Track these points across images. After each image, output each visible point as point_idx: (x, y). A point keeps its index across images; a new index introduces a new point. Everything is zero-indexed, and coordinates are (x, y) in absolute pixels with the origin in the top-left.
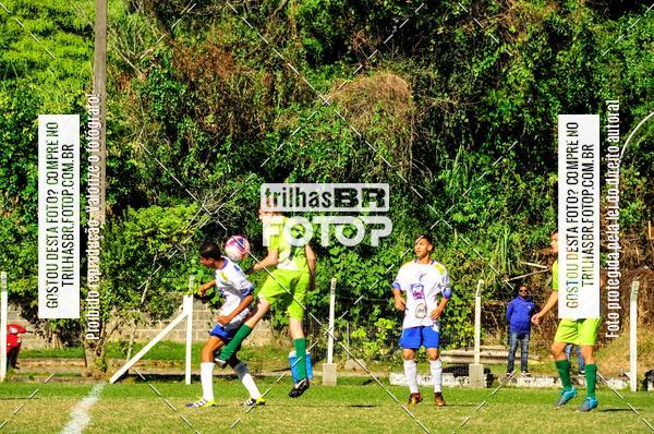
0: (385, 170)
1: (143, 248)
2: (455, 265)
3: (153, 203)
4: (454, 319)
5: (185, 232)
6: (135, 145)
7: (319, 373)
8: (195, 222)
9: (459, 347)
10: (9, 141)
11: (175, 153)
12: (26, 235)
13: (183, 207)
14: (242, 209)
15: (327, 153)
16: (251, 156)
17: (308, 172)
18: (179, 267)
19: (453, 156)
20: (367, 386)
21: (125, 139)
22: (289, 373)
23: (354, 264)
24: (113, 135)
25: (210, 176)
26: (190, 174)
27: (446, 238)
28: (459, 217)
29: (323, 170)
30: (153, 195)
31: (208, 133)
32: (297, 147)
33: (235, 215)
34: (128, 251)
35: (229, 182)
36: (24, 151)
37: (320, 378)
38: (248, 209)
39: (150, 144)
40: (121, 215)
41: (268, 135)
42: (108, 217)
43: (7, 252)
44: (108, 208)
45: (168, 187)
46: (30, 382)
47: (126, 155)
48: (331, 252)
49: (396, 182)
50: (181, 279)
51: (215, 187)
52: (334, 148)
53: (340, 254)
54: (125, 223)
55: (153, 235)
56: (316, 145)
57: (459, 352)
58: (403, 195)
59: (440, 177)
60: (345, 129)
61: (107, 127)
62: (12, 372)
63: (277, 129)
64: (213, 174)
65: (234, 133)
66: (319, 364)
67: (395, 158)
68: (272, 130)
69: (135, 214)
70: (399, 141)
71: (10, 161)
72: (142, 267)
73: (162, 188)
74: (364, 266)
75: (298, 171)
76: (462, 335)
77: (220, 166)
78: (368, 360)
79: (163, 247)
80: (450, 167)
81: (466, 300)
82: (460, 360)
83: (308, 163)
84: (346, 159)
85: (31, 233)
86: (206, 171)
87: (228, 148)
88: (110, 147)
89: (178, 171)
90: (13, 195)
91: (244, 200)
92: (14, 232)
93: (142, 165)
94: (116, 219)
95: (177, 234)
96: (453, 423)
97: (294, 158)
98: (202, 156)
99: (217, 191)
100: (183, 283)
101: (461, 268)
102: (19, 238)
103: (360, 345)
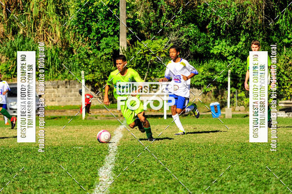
0: (252, 20)
1: (144, 59)
2: (285, 62)
3: (148, 39)
4: (285, 87)
5: (162, 51)
6: (139, 13)
7: (224, 113)
8: (166, 46)
9: (287, 99)
10: (83, 13)
11: (157, 16)
12: (92, 54)
13: (161, 40)
14: (188, 40)
15: (225, 13)
16: (191, 16)
17: (217, 22)
18: (160, 67)
19: (283, 13)
20: (246, 118)
21: (134, 10)
22: (210, 113)
23: (238, 63)
24: (130, 8)
25: (173, 26)
26: (164, 25)
27: (281, 50)
28: (286, 41)
29: (223, 21)
30: (148, 35)
31: (172, 6)
32: (211, 11)
33: (184, 43)
34: (137, 60)
35: (181, 28)
36: (90, 17)
37: (225, 115)
38: (191, 40)
39: (146, 12)
40: (134, 44)
41: (198, 7)
42: (128, 45)
43: (84, 62)
44: (128, 41)
45: (154, 31)
46: (96, 119)
47: (135, 17)
48: (228, 58)
49: (257, 26)
50: (161, 72)
51: (175, 31)
52: (228, 11)
53: (232, 59)
54: (136, 48)
55: (148, 52)
56: (220, 10)
57: (287, 102)
58: (260, 31)
59: (277, 23)
60: (233, 3)
61: (127, 5)
62: (88, 115)
63: (202, 4)
64: (174, 25)
65: (183, 6)
66: (223, 109)
67: (256, 15)
68: (200, 4)
69: (140, 44)
70: (258, 7)
71: (84, 22)
72: (144, 67)
73: (151, 31)
74: (243, 64)
75: (213, 22)
76: (289, 94)
77: (177, 21)
78: (246, 106)
79: (153, 58)
80: (282, 18)
81: (290, 78)
82: (288, 105)
83: (217, 18)
84: (234, 16)
85: (94, 54)
86: (171, 23)
87: (181, 13)
88: (128, 13)
89: (158, 23)
90: (86, 37)
91: (188, 36)
92: (87, 53)
93: (142, 22)
94: (132, 46)
95: (159, 52)
96: (285, 133)
97: (210, 16)
98: (169, 17)
99: (176, 33)
100: (162, 74)
101: (287, 64)
102: (89, 56)
103: (242, 100)
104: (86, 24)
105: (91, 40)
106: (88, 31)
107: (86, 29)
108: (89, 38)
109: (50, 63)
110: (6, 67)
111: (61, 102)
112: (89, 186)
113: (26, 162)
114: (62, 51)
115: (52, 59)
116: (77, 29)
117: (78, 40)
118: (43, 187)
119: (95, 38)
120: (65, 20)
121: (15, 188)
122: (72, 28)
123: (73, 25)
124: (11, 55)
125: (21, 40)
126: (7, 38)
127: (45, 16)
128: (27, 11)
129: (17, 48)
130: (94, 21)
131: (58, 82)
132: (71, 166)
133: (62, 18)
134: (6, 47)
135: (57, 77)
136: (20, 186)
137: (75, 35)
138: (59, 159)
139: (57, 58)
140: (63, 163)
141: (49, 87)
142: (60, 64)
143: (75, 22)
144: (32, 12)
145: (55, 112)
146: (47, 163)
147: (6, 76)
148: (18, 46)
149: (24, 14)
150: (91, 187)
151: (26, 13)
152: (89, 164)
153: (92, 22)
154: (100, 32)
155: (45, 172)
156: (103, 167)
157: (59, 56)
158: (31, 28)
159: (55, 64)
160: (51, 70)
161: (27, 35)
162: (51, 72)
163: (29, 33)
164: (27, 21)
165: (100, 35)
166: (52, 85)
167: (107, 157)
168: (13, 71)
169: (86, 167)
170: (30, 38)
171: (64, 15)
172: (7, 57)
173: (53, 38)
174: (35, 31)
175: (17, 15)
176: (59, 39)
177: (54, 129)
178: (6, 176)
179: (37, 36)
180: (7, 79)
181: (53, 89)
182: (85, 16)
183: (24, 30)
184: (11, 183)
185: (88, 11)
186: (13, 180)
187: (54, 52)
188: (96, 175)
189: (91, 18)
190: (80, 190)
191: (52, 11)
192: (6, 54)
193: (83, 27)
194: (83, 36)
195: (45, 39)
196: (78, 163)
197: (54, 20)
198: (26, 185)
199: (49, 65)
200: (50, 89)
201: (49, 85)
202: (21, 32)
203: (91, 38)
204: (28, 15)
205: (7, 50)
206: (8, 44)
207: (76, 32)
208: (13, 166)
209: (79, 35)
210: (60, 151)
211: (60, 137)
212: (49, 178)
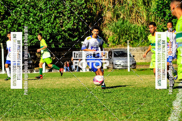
104: (162, 11)
105: (165, 20)
106: (163, 15)
107: (162, 14)
108: (164, 20)
109: (140, 35)
110: (113, 38)
111: (146, 60)
112: (168, 112)
113: (127, 97)
114: (147, 28)
115: (141, 33)
116: (157, 14)
117: (157, 21)
118: (138, 113)
119: (168, 19)
120: (149, 8)
121: (122, 114)
122: (154, 13)
123: (154, 12)
124: (116, 31)
125: (122, 21)
126: (113, 20)
127: (136, 6)
128: (125, 4)
129: (119, 27)
130: (167, 8)
131: (144, 47)
132: (155, 99)
133: (147, 7)
134: (113, 26)
135: (144, 45)
136: (124, 112)
137: (155, 18)
138: (147, 95)
139: (144, 33)
140: (150, 98)
141: (139, 51)
142: (146, 36)
143: (155, 9)
144: (128, 4)
145: (143, 66)
146: (140, 98)
147: (113, 44)
148: (120, 26)
149: (124, 5)
150: (169, 113)
151: (125, 5)
152: (166, 98)
153: (166, 9)
154: (171, 15)
155: (139, 104)
156: (176, 100)
157: (145, 31)
158: (128, 14)
159: (142, 36)
160: (140, 40)
161: (126, 19)
162: (140, 41)
163: (127, 17)
164: (125, 10)
165: (171, 18)
166: (141, 49)
167: (177, 94)
168: (117, 41)
169: (165, 100)
170: (127, 21)
171: (148, 5)
172: (113, 32)
173: (142, 20)
174: (130, 16)
175: (119, 6)
176: (145, 21)
177: (143, 77)
178: (115, 106)
179: (131, 19)
180: (114, 46)
181: (141, 52)
182: (162, 6)
183: (124, 16)
184: (119, 110)
185: (164, 3)
186: (119, 108)
187: (142, 29)
188: (171, 106)
189: (166, 7)
190: (162, 115)
191: (141, 4)
192: (113, 30)
193: (160, 12)
194: (160, 18)
195: (136, 21)
196: (160, 98)
197: (142, 8)
198: (128, 112)
199: (139, 37)
200: (140, 52)
201: (139, 49)
202: (122, 17)
203: (166, 19)
204: (126, 6)
205: (113, 28)
206: (114, 24)
207: (156, 16)
208: (119, 100)
209: (158, 18)
210: (148, 91)
211: (147, 82)
212: (142, 107)
